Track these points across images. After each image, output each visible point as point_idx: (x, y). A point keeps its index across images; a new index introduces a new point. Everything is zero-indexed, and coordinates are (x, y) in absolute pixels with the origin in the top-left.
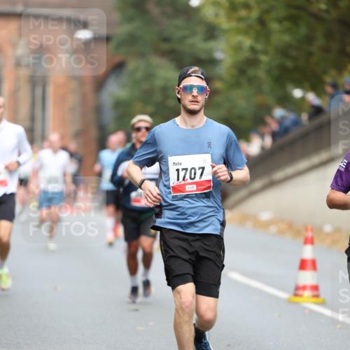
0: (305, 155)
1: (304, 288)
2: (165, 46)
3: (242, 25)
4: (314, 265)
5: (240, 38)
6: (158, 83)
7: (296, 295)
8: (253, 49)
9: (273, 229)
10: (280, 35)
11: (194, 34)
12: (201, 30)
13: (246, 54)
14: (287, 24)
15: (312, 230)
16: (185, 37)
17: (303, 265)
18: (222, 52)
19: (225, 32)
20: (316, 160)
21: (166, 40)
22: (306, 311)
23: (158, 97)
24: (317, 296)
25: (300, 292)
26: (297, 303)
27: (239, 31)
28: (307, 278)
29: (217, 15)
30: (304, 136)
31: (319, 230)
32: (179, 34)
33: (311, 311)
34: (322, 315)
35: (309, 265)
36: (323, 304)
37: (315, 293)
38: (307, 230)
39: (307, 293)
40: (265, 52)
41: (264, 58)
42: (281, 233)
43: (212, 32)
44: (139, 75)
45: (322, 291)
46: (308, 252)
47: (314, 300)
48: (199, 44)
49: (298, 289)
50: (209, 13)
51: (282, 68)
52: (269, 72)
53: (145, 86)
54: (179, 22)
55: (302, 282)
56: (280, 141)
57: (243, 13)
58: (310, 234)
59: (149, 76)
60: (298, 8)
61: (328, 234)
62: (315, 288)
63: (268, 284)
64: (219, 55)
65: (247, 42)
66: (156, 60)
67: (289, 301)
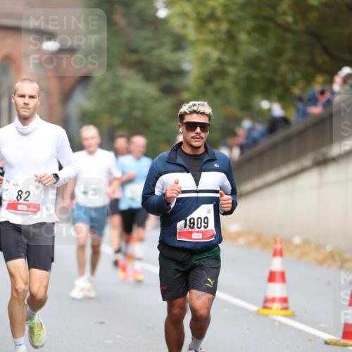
0: (273, 166)
1: (273, 300)
2: (133, 58)
3: (210, 37)
4: (283, 277)
5: (207, 49)
6: (125, 94)
7: (265, 307)
8: (220, 61)
9: (242, 241)
10: (249, 47)
11: (161, 45)
12: (168, 40)
13: (213, 65)
14: (256, 35)
15: (281, 243)
16: (152, 48)
17: (272, 277)
18: (190, 63)
19: (193, 43)
20: (284, 171)
21: (134, 51)
22: (276, 324)
23: (125, 109)
24: (286, 309)
25: (269, 305)
26: (266, 315)
27: (206, 42)
28: (276, 290)
29: (184, 26)
30: (273, 148)
31: (288, 242)
32: (146, 45)
33: (281, 324)
34: (291, 328)
35: (278, 277)
36: (292, 316)
37: (284, 305)
38: (276, 242)
39: (276, 306)
40: (233, 64)
41: (232, 70)
42: (249, 245)
43: (179, 44)
44: (106, 86)
45: (291, 303)
46: (277, 265)
47: (284, 312)
48: (166, 55)
49: (267, 302)
50: (176, 24)
51: (250, 79)
52: (236, 83)
53: (112, 97)
54: (146, 33)
55: (271, 295)
56: (248, 153)
57: (212, 26)
58: (279, 246)
59: (116, 87)
60: (267, 19)
61: (297, 246)
62: (284, 300)
63: (237, 296)
64: (186, 66)
65: (215, 54)
66: (123, 72)
67: (258, 313)
